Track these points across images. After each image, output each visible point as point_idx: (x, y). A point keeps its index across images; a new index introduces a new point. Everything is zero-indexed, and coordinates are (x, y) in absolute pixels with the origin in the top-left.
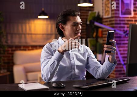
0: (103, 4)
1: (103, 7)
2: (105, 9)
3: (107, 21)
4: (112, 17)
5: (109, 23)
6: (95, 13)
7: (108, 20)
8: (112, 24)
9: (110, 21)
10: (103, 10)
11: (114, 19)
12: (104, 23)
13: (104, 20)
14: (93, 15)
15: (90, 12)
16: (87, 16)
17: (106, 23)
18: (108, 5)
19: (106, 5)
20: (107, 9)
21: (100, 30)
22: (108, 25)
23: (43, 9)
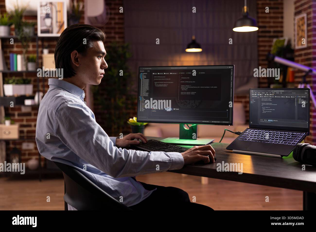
0: (294, 25)
1: (294, 30)
2: (298, 34)
3: (300, 55)
4: (309, 48)
5: (303, 57)
6: (284, 40)
7: (303, 52)
8: (309, 59)
9: (306, 54)
10: (294, 36)
11: (311, 51)
12: (296, 59)
13: (297, 53)
14: (279, 45)
15: (275, 40)
16: (270, 46)
17: (300, 58)
18: (302, 27)
19: (299, 26)
20: (301, 34)
21: (290, 70)
22: (303, 61)
23: (194, 38)
